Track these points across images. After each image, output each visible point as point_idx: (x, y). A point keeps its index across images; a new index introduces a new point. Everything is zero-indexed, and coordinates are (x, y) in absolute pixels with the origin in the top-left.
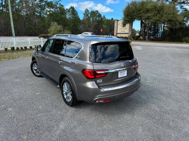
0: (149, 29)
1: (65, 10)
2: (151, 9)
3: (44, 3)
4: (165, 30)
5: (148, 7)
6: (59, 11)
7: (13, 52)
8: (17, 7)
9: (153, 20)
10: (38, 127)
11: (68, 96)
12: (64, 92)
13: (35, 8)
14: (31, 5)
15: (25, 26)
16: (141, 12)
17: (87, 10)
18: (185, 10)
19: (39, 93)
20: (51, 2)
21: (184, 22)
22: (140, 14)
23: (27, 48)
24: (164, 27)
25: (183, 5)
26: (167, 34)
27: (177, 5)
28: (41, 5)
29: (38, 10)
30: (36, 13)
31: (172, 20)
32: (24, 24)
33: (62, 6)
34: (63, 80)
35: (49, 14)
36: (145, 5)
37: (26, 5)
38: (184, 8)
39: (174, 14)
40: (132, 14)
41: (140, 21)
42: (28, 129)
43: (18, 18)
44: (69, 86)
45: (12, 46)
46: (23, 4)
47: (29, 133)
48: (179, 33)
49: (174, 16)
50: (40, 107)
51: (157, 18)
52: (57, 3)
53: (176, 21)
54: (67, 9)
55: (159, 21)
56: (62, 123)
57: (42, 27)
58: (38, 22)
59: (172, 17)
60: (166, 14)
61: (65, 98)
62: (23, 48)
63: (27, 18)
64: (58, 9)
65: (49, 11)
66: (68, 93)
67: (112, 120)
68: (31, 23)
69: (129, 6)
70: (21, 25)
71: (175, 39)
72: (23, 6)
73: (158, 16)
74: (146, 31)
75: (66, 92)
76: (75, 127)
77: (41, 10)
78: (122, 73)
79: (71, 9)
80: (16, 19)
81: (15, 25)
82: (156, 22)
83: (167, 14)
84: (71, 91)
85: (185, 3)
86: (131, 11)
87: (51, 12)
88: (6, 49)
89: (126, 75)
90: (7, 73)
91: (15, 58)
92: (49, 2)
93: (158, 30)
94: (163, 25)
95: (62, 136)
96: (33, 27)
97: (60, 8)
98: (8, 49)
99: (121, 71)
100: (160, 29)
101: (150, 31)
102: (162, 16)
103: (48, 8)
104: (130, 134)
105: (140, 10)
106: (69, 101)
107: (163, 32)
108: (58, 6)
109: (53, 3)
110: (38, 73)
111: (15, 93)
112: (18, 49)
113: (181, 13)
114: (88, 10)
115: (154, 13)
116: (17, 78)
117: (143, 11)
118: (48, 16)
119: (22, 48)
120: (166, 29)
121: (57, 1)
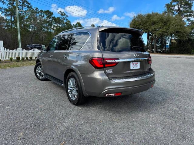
0: (156, 42)
1: (72, 25)
2: (157, 21)
3: (51, 19)
4: (172, 42)
5: (154, 20)
6: (66, 27)
7: (18, 61)
8: (25, 23)
9: (160, 32)
10: (38, 124)
11: (73, 93)
12: (69, 89)
13: (42, 24)
14: (38, 21)
15: (32, 41)
16: (148, 24)
17: (93, 25)
18: (192, 23)
19: (41, 94)
20: (58, 18)
21: (192, 34)
22: (147, 26)
23: (33, 58)
24: (171, 39)
25: (189, 17)
26: (175, 47)
27: (183, 18)
28: (48, 21)
29: (46, 25)
30: (43, 28)
31: (180, 32)
32: (32, 38)
33: (69, 21)
34: (68, 76)
35: (56, 29)
36: (152, 18)
37: (34, 20)
38: (191, 21)
39: (181, 26)
40: (138, 26)
41: (147, 34)
42: (26, 126)
43: (26, 33)
44: (75, 81)
45: (18, 56)
46: (31, 20)
47: (26, 130)
48: (188, 45)
49: (182, 27)
50: (42, 106)
51: (164, 30)
52: (64, 19)
53: (184, 33)
54: (74, 25)
55: (166, 33)
56: (66, 120)
57: (49, 41)
58: (45, 36)
59: (180, 29)
60: (173, 25)
61: (70, 96)
62: (29, 58)
63: (34, 33)
64: (65, 25)
65: (56, 27)
66: (74, 90)
67: (124, 118)
68: (38, 38)
69: (135, 19)
70: (28, 40)
71: (183, 52)
72: (31, 22)
73: (165, 27)
74: (153, 44)
75: (71, 90)
76: (81, 124)
77: (48, 25)
78: (135, 65)
79: (77, 25)
80: (23, 33)
81: (22, 39)
82: (163, 34)
83: (175, 26)
84: (77, 87)
85: (192, 16)
86: (138, 24)
87: (58, 27)
88: (11, 59)
89: (139, 67)
90: (9, 78)
91: (19, 66)
92: (56, 18)
93: (165, 43)
94: (170, 38)
95: (65, 133)
96: (40, 42)
97: (67, 23)
98: (14, 59)
99: (133, 62)
100: (168, 41)
101: (158, 44)
102: (169, 28)
103: (55, 23)
104: (147, 132)
105: (146, 23)
106: (74, 99)
107: (171, 44)
108: (65, 21)
109: (60, 18)
110: (42, 76)
111: (15, 93)
112: (23, 59)
113: (188, 25)
115: (160, 25)
116: (19, 81)
117: (150, 24)
118: (55, 31)
119: (27, 58)
120: (174, 41)
121: (64, 16)
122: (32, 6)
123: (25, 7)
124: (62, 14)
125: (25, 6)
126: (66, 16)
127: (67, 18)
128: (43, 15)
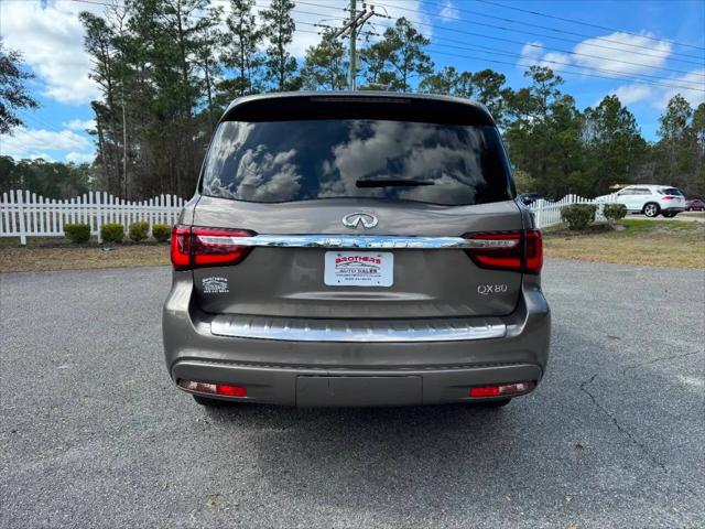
1: (582, 112)
3: (496, 100)
6: (553, 121)
17: (681, 101)
20: (522, 91)
33: (569, 99)
54: (588, 110)
64: (550, 113)
78: (353, 266)
79: (605, 108)
87: (521, 125)
92: (514, 93)
97: (557, 108)
103: (511, 113)
108: (550, 100)
109: (532, 92)
114: (683, 102)
121: (547, 82)
122: (433, 65)
123: (412, 73)
124: (540, 75)
125: (412, 70)
126: (553, 80)
127: (558, 87)
128: (471, 89)
